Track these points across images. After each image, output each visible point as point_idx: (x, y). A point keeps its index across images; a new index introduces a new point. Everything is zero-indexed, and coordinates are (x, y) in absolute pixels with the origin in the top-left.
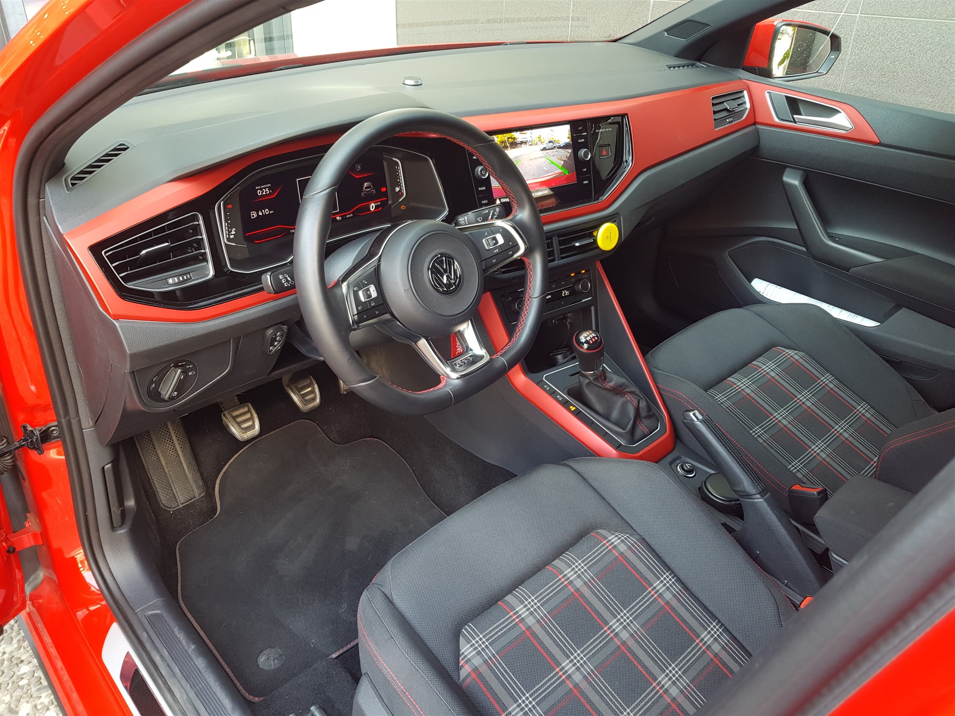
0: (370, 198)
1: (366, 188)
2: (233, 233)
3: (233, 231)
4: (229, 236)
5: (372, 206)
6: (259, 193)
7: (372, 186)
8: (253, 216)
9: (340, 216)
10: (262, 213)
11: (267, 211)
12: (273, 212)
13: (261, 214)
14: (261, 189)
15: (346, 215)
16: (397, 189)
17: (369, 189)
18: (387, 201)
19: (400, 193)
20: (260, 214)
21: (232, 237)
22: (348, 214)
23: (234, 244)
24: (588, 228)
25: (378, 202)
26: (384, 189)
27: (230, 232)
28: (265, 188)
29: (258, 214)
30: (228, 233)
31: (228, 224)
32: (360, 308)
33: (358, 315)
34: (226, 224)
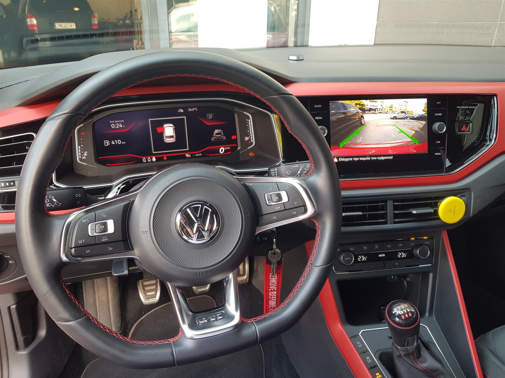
0: (220, 143)
1: (216, 134)
3: (85, 153)
4: (82, 157)
5: (222, 150)
6: (113, 127)
7: (222, 133)
8: (106, 144)
9: (189, 154)
10: (115, 142)
11: (119, 142)
12: (125, 143)
14: (115, 123)
15: (195, 154)
16: (247, 139)
17: (220, 136)
18: (237, 147)
19: (250, 143)
20: (113, 143)
22: (197, 153)
23: (86, 164)
24: (424, 198)
25: (227, 147)
26: (233, 137)
27: (82, 154)
28: (119, 123)
29: (110, 142)
30: (81, 154)
31: (81, 147)
32: (82, 242)
33: (76, 248)
34: (79, 147)
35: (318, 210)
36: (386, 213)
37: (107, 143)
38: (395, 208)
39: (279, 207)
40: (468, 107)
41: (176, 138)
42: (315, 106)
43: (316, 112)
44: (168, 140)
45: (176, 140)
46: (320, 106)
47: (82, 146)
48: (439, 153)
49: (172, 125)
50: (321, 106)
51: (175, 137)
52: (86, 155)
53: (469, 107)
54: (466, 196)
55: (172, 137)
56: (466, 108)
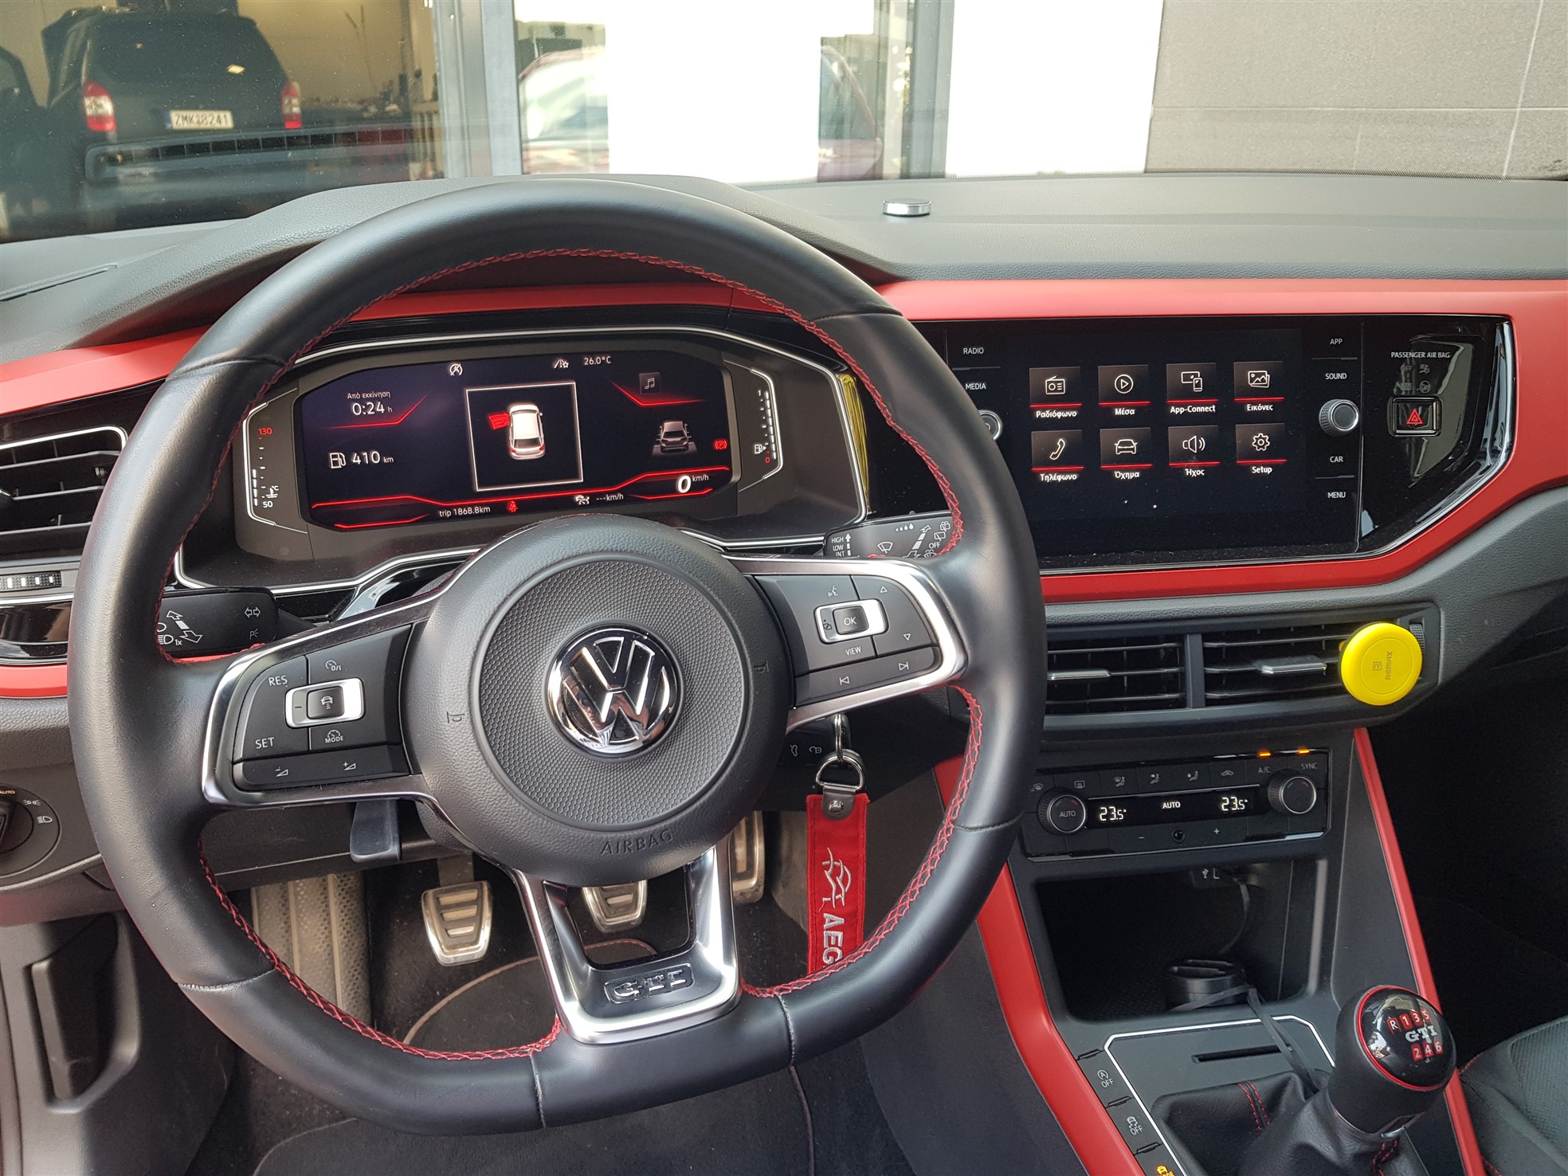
0: (681, 461)
1: (668, 435)
2: (272, 495)
3: (272, 491)
4: (260, 504)
5: (684, 483)
6: (357, 410)
7: (685, 433)
8: (335, 463)
9: (585, 495)
10: (362, 458)
11: (374, 457)
12: (391, 459)
13: (359, 461)
14: (362, 401)
15: (603, 494)
16: (759, 449)
17: (679, 439)
18: (730, 474)
19: (767, 461)
20: (356, 460)
21: (266, 505)
22: (610, 493)
23: (273, 524)
24: (1297, 628)
25: (701, 474)
26: (719, 445)
27: (263, 493)
28: (374, 400)
29: (348, 459)
30: (258, 494)
31: (260, 473)
32: (265, 745)
33: (249, 763)
34: (254, 471)
35: (975, 658)
36: (1183, 674)
37: (338, 460)
38: (1210, 657)
39: (858, 650)
40: (1426, 355)
41: (547, 446)
42: (965, 351)
43: (969, 369)
44: (521, 453)
45: (546, 451)
46: (979, 350)
47: (262, 468)
48: (1341, 493)
49: (534, 407)
50: (981, 350)
51: (542, 443)
52: (275, 496)
53: (1429, 355)
54: (1423, 622)
55: (534, 442)
56: (1418, 356)
